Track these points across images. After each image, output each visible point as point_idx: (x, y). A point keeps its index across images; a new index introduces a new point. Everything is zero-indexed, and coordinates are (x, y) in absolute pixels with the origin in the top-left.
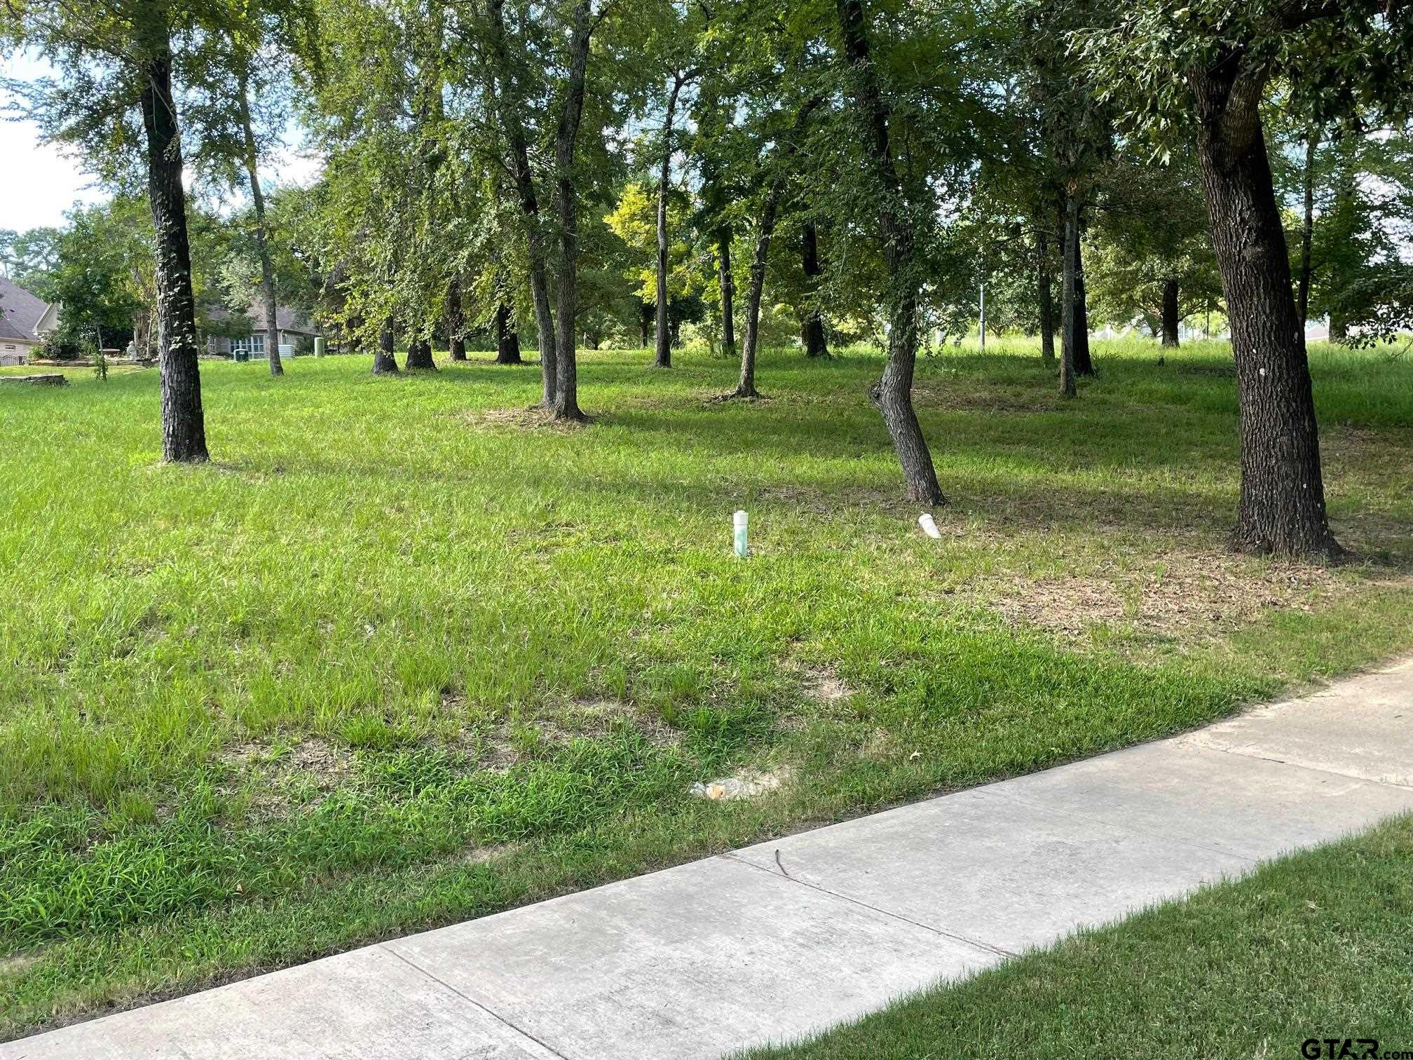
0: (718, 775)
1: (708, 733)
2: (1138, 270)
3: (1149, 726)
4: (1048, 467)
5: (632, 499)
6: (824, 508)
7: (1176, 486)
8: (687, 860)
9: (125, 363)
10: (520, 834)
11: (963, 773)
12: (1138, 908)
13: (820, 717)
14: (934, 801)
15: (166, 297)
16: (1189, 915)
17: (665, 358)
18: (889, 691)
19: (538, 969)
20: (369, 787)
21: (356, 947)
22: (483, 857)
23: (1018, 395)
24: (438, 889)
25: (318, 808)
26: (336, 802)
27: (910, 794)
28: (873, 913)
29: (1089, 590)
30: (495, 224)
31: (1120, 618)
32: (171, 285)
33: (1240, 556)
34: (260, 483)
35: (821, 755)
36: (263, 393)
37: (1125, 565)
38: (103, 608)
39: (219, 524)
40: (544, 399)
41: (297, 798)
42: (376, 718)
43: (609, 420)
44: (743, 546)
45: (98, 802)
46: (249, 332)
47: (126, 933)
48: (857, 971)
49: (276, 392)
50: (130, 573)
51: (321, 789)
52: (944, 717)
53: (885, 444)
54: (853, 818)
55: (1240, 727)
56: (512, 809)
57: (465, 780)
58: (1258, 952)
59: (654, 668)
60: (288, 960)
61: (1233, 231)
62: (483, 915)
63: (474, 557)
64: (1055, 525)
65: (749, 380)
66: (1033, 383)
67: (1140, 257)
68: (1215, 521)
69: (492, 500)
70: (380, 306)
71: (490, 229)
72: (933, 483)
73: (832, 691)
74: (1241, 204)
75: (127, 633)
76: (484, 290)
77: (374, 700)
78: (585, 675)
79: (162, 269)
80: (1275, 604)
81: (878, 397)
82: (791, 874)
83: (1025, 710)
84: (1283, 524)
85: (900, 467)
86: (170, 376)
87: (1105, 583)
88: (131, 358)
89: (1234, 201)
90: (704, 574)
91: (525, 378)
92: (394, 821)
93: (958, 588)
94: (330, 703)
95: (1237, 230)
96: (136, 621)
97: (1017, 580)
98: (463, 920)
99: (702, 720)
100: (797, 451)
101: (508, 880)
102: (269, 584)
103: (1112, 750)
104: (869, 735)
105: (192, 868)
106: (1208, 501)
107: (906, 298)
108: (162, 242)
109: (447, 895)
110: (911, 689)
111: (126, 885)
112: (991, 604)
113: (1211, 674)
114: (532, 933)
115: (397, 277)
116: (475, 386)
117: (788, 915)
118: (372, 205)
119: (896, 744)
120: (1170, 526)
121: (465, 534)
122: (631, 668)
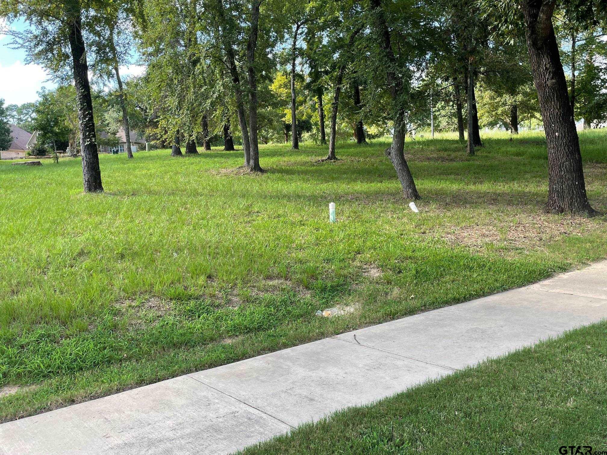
0: (327, 307)
1: (322, 290)
2: (499, 101)
3: (513, 282)
4: (464, 183)
5: (285, 201)
6: (367, 202)
7: (520, 189)
8: (316, 340)
9: (65, 156)
10: (244, 332)
11: (433, 303)
12: (513, 351)
13: (370, 283)
14: (422, 314)
15: (83, 122)
16: (535, 352)
17: (296, 146)
18: (400, 272)
19: (254, 382)
20: (178, 315)
21: (176, 376)
22: (228, 342)
23: (449, 155)
24: (210, 354)
25: (157, 324)
26: (165, 321)
27: (411, 312)
28: (398, 357)
29: (484, 230)
30: (222, 88)
31: (498, 241)
32: (85, 117)
33: (549, 215)
34: (126, 200)
35: (372, 298)
36: (125, 165)
37: (499, 220)
38: (62, 249)
39: (109, 216)
40: (245, 164)
41: (148, 320)
42: (180, 288)
43: (273, 171)
44: (334, 218)
45: (64, 324)
46: (118, 143)
47: (78, 374)
48: (392, 378)
49: (131, 165)
50: (72, 236)
51: (158, 317)
52: (424, 282)
53: (392, 177)
54: (387, 322)
55: (553, 282)
56: (240, 322)
57: (219, 312)
58: (566, 365)
59: (298, 266)
60: (148, 382)
61: (542, 73)
62: (230, 363)
63: (218, 225)
64: (468, 206)
65: (333, 152)
66: (456, 150)
67: (500, 95)
68: (538, 202)
69: (225, 203)
70: (174, 126)
71: (220, 90)
72: (415, 190)
73: (375, 273)
74: (545, 61)
75: (72, 259)
76: (217, 117)
77: (179, 281)
78: (268, 269)
79: (80, 110)
80: (566, 233)
81: (389, 154)
82: (361, 343)
83: (459, 278)
84: (568, 200)
85: (401, 186)
86: (86, 156)
87: (491, 227)
88: (68, 154)
89: (542, 60)
90: (317, 229)
91: (237, 156)
92: (190, 328)
93: (427, 231)
94: (160, 282)
95: (544, 73)
96: (75, 254)
97: (453, 228)
98: (221, 365)
99: (320, 285)
100: (355, 180)
101: (240, 350)
102: (132, 238)
103: (497, 293)
104: (392, 290)
105: (105, 348)
106: (534, 194)
107: (400, 110)
108: (80, 99)
109: (214, 356)
110: (409, 271)
111: (77, 355)
112: (442, 237)
113: (539, 261)
114: (251, 369)
115: (181, 112)
116: (215, 160)
117: (361, 359)
118: (169, 82)
119: (404, 293)
120: (518, 204)
121: (214, 217)
122: (288, 266)
